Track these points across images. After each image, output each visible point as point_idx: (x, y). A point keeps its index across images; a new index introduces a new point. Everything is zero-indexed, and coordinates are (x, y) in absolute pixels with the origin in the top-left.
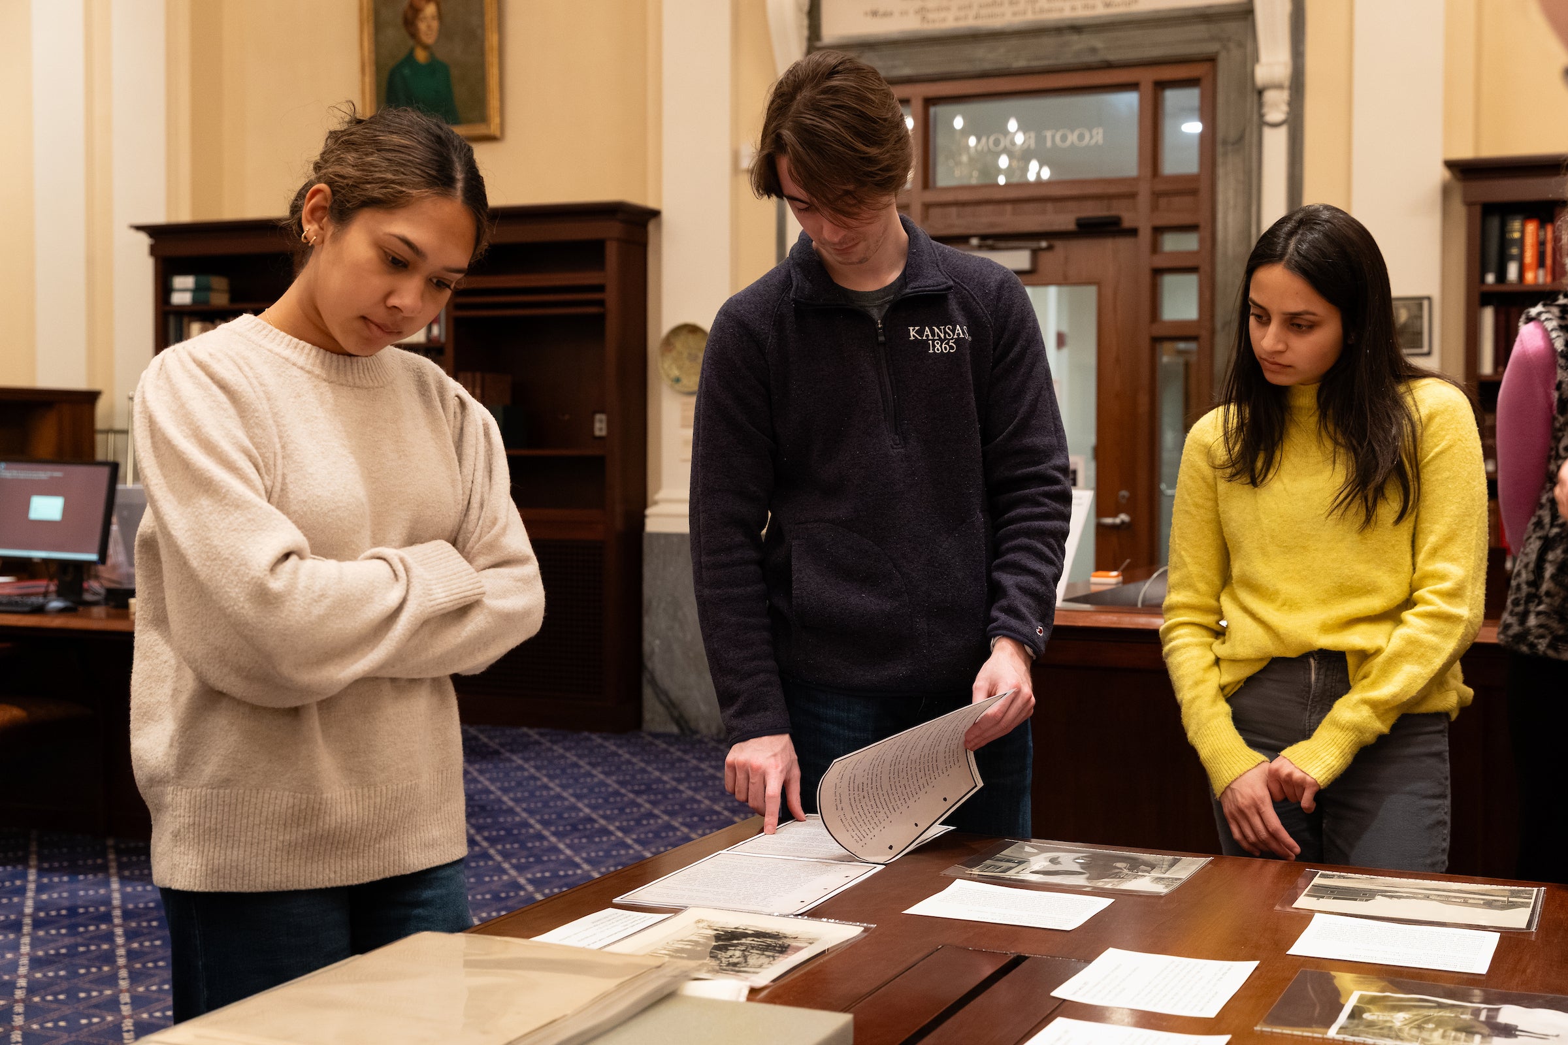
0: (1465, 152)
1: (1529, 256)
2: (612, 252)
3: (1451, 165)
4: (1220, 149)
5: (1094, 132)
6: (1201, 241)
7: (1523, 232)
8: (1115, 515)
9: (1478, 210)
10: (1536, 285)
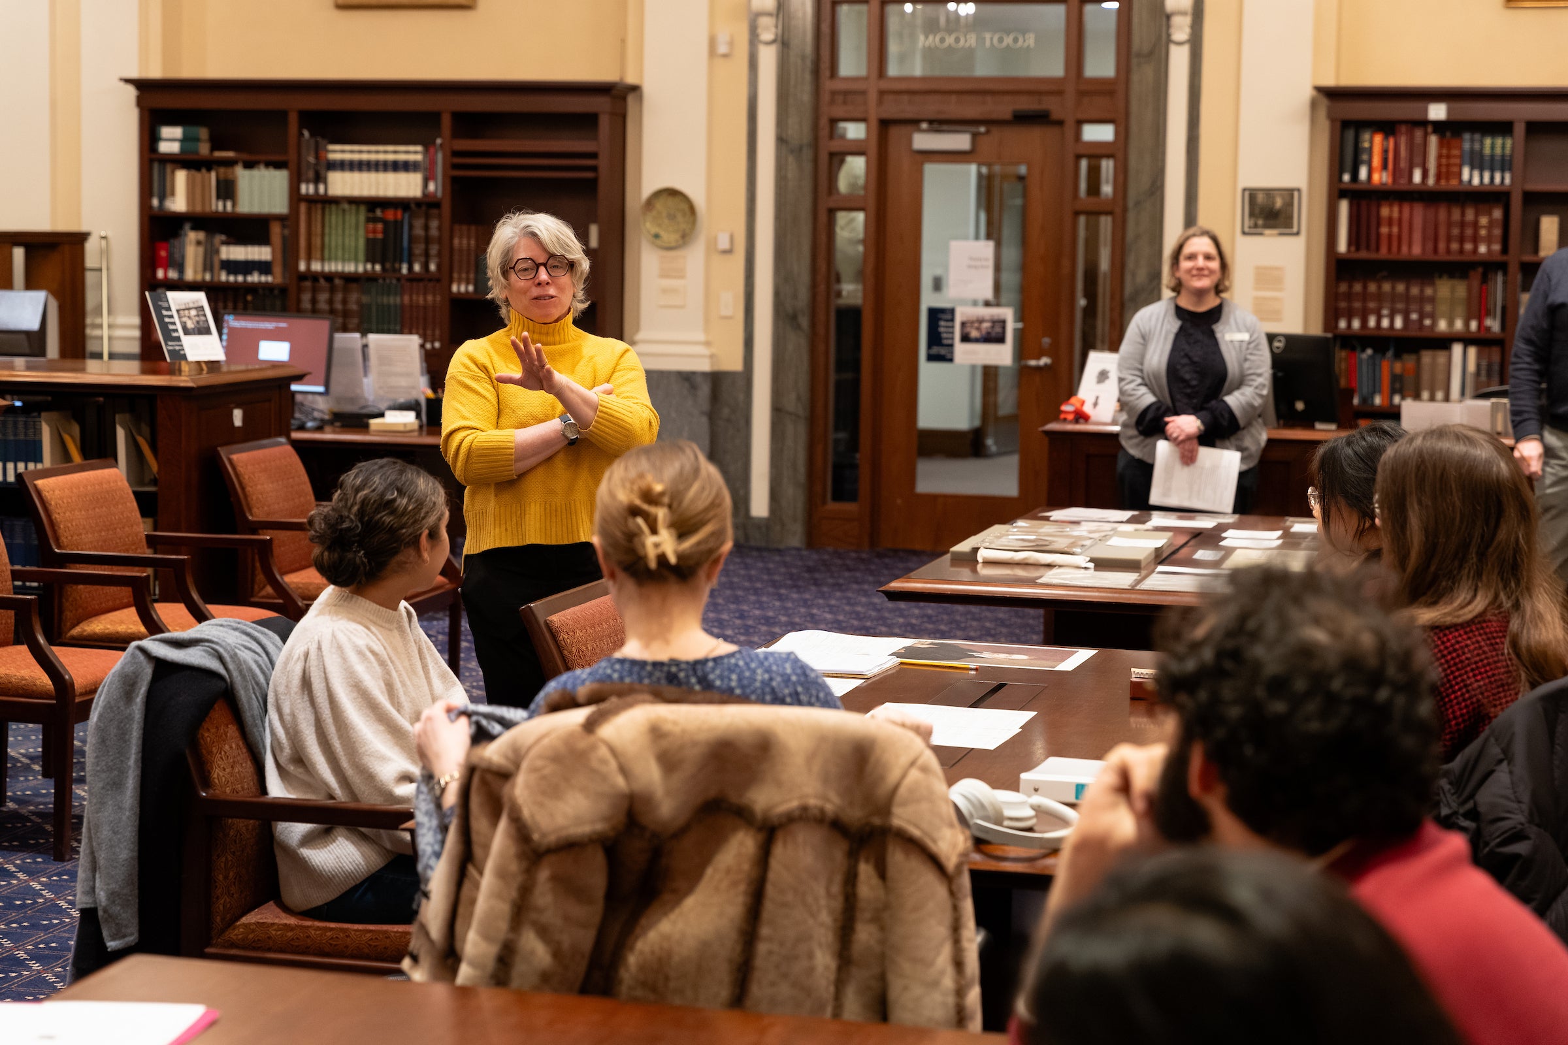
0: (1330, 81)
1: (1376, 161)
2: (604, 123)
3: (1319, 89)
4: (1134, 61)
5: (1027, 36)
6: (1117, 133)
7: (1371, 142)
8: (1038, 358)
9: (1338, 125)
10: (1382, 184)
